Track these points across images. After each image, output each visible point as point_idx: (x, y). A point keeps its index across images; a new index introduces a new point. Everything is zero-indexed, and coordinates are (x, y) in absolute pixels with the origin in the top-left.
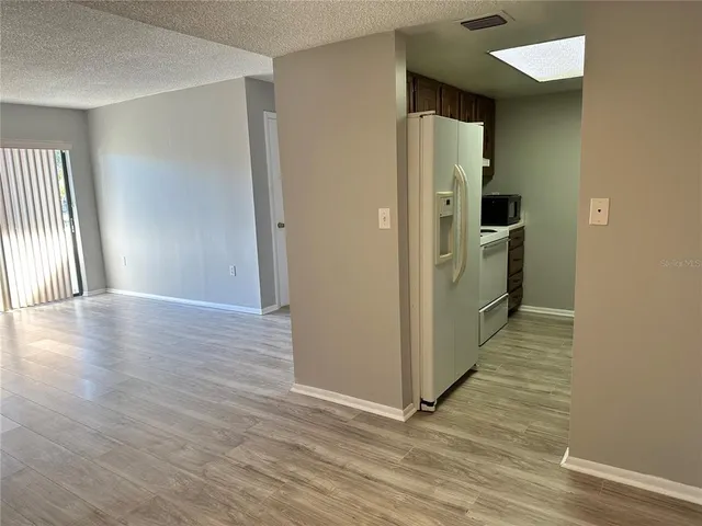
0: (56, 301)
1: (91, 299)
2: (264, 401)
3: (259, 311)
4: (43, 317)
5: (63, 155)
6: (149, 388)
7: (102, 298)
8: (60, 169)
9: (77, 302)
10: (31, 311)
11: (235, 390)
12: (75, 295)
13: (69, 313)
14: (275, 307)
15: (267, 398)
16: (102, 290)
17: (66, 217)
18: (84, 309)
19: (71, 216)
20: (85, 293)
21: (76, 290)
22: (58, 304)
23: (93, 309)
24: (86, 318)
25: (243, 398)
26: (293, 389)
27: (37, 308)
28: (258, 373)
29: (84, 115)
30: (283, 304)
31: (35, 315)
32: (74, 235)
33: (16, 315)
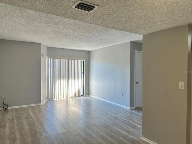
0: (77, 97)
1: (85, 97)
2: (132, 140)
3: (129, 108)
4: (74, 101)
5: (83, 61)
6: (98, 127)
7: (88, 97)
8: (82, 64)
9: (82, 97)
10: (72, 99)
11: (123, 134)
12: (82, 96)
13: (80, 101)
14: (134, 108)
15: (133, 139)
16: (88, 95)
17: (82, 76)
18: (83, 100)
19: (83, 76)
20: (84, 95)
21: (82, 95)
22: (78, 98)
23: (85, 100)
24: (83, 102)
25: (125, 137)
26: (141, 138)
27: (73, 98)
28: (130, 130)
29: (89, 52)
30: (136, 107)
31: (73, 100)
32: (83, 81)
33: (69, 99)
